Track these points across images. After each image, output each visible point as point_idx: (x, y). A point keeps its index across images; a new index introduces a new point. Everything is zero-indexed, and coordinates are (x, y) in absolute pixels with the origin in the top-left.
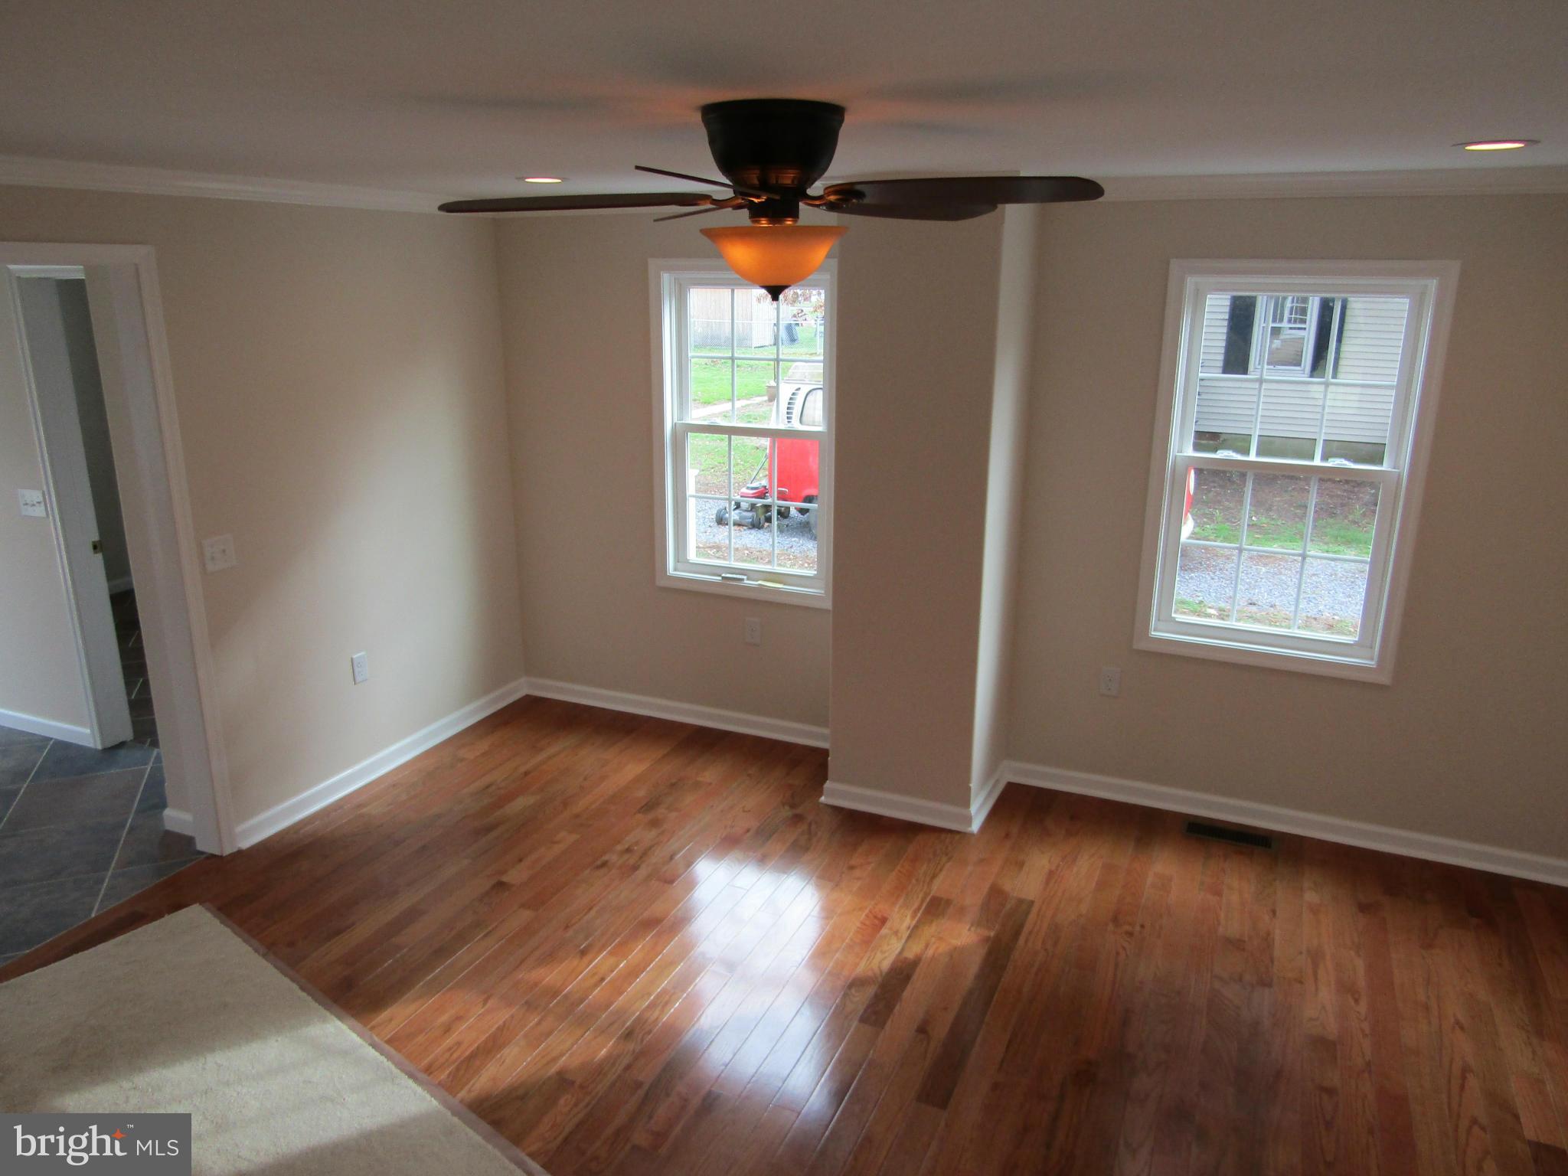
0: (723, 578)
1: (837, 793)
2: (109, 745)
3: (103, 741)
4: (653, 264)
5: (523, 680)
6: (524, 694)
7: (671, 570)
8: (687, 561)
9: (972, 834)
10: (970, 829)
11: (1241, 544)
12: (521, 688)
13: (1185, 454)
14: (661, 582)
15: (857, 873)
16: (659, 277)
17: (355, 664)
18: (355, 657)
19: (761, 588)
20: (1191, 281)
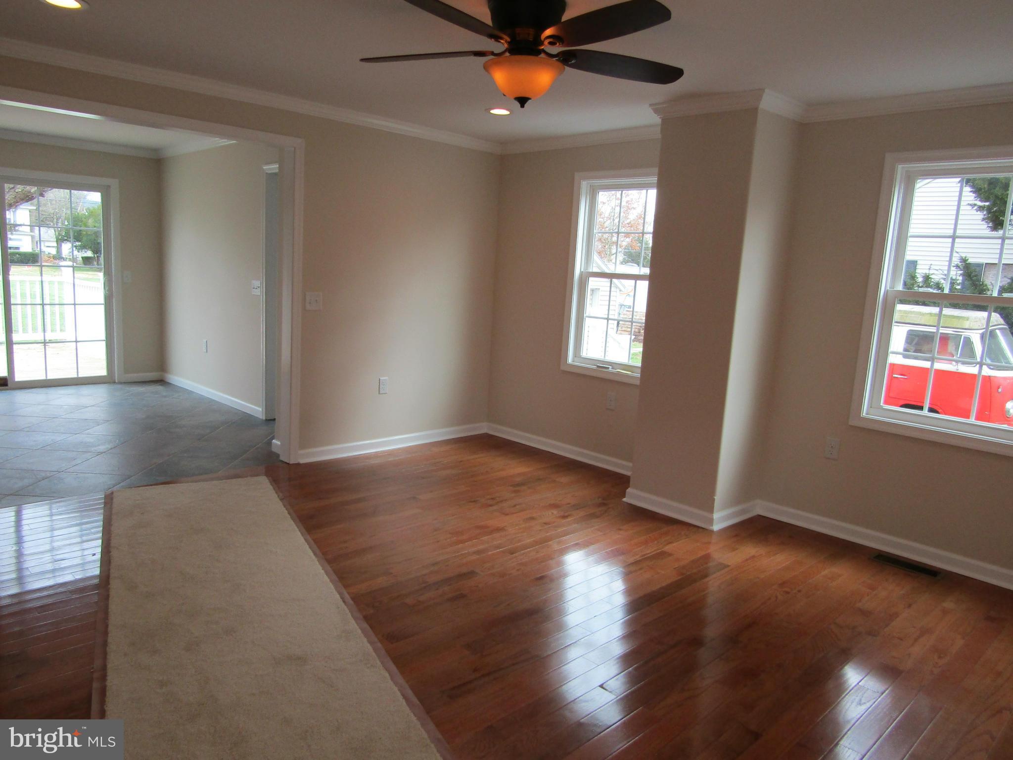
0: (598, 366)
1: (634, 496)
2: (268, 419)
3: (266, 416)
4: (577, 176)
5: (485, 424)
6: (485, 432)
7: (570, 360)
8: (580, 357)
9: (712, 531)
10: (711, 527)
11: (934, 355)
12: (483, 428)
13: (895, 289)
14: (563, 368)
15: (621, 532)
16: (580, 184)
17: (381, 383)
18: (381, 378)
19: (619, 374)
20: (900, 169)
